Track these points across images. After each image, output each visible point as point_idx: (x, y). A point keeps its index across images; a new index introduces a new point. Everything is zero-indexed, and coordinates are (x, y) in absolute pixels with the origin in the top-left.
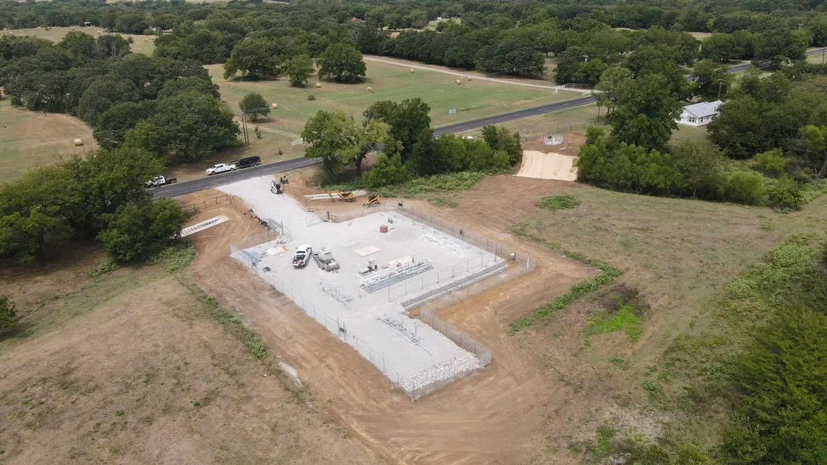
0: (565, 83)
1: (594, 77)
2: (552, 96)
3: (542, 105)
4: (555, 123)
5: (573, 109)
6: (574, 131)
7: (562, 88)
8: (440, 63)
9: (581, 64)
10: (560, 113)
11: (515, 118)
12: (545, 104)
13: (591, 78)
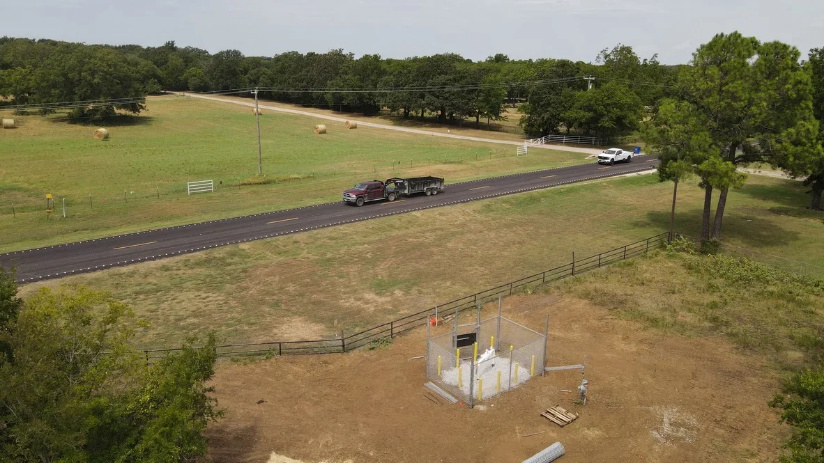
0: (545, 134)
1: (611, 119)
2: (514, 158)
3: (483, 175)
4: (511, 236)
5: (571, 190)
6: (592, 284)
7: (539, 144)
8: (322, 105)
9: (578, 94)
10: (533, 200)
11: (478, 197)
12: (492, 175)
13: (606, 123)
